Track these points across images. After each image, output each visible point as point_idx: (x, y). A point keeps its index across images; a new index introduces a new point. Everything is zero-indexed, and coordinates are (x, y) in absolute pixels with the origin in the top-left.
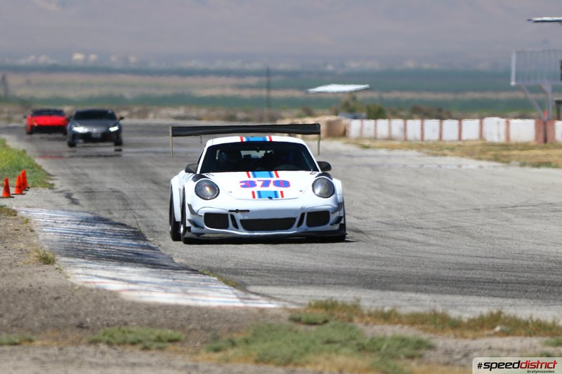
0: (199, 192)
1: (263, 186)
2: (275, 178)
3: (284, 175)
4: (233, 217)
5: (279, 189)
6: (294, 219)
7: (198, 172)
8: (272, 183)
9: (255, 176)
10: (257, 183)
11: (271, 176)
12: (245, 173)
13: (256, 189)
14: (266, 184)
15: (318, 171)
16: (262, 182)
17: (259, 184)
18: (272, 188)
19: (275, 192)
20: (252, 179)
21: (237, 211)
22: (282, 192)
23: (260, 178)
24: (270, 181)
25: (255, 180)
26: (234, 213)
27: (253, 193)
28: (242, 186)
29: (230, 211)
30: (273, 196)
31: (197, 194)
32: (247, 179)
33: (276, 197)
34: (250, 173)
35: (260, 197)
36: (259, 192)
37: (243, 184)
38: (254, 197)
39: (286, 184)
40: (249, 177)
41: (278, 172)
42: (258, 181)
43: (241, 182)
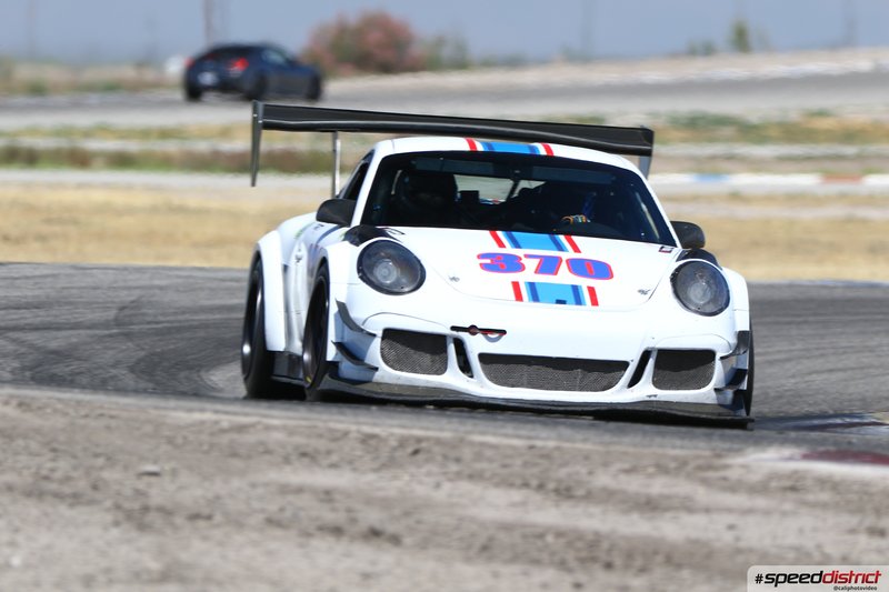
0: (365, 269)
1: (539, 270)
2: (569, 254)
3: (593, 248)
4: (460, 345)
5: (584, 283)
6: (624, 365)
7: (357, 221)
8: (564, 267)
9: (516, 245)
10: (525, 261)
11: (560, 247)
12: (486, 234)
13: (523, 278)
14: (548, 266)
15: (676, 246)
16: (536, 261)
17: (531, 264)
18: (565, 277)
19: (575, 289)
20: (509, 249)
21: (472, 330)
22: (592, 291)
23: (531, 249)
24: (559, 260)
25: (519, 252)
26: (465, 336)
27: (516, 285)
28: (483, 266)
29: (453, 328)
30: (570, 296)
31: (361, 278)
32: (495, 249)
33: (579, 301)
34: (500, 234)
35: (535, 297)
36: (532, 286)
37: (488, 261)
38: (519, 297)
39: (602, 270)
40: (501, 245)
41: (577, 239)
42: (526, 256)
43: (481, 256)
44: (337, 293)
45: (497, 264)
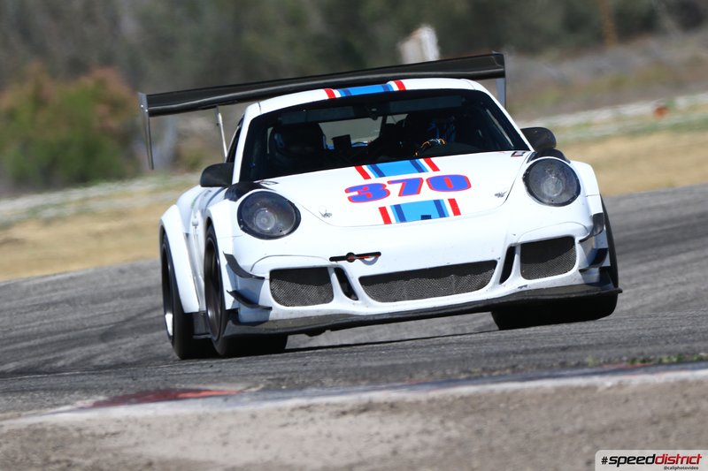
0: (246, 221)
1: (402, 194)
2: (430, 173)
3: (448, 165)
4: (341, 274)
5: (444, 196)
6: (493, 264)
7: (236, 179)
8: (425, 186)
9: (380, 174)
10: (389, 187)
11: (421, 170)
12: (352, 169)
13: (387, 203)
14: (411, 187)
15: (529, 150)
16: (400, 185)
17: (395, 189)
18: (427, 194)
19: (438, 203)
20: (374, 180)
21: (350, 257)
22: (453, 202)
23: (393, 176)
24: (421, 180)
25: (382, 181)
26: (343, 264)
27: (383, 211)
28: (352, 199)
29: (332, 259)
30: (433, 211)
31: (243, 229)
33: (442, 214)
34: (365, 167)
35: (402, 218)
36: (398, 208)
37: (356, 193)
38: (387, 220)
39: (461, 183)
40: (366, 176)
41: (436, 160)
42: (390, 182)
43: (348, 191)
44: (224, 247)
45: (363, 194)
